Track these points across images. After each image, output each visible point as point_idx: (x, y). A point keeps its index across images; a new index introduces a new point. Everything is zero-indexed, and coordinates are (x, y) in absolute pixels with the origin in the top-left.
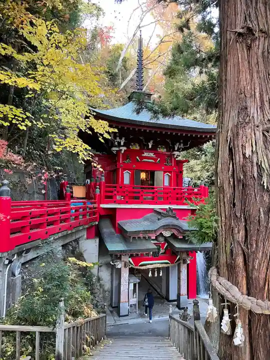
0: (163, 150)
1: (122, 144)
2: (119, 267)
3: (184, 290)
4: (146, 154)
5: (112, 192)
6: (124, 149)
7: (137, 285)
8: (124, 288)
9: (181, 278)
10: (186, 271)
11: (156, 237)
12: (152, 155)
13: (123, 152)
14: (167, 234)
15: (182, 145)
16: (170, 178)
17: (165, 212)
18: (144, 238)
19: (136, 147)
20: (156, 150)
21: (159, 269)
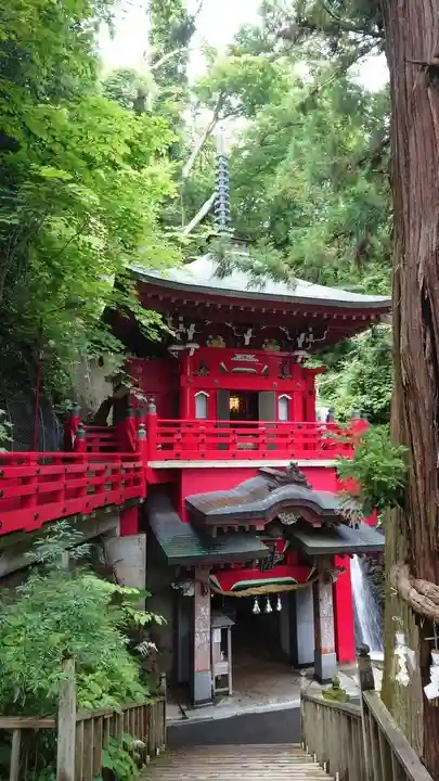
0: (272, 348)
1: (190, 337)
2: (190, 593)
3: (328, 642)
4: (239, 357)
5: (172, 435)
6: (194, 347)
7: (229, 632)
8: (200, 640)
9: (321, 615)
10: (331, 598)
11: (266, 526)
12: (250, 358)
13: (191, 354)
14: (289, 519)
15: (311, 336)
16: (290, 405)
17: (283, 474)
18: (242, 528)
19: (219, 343)
20: (260, 348)
21: (273, 597)
